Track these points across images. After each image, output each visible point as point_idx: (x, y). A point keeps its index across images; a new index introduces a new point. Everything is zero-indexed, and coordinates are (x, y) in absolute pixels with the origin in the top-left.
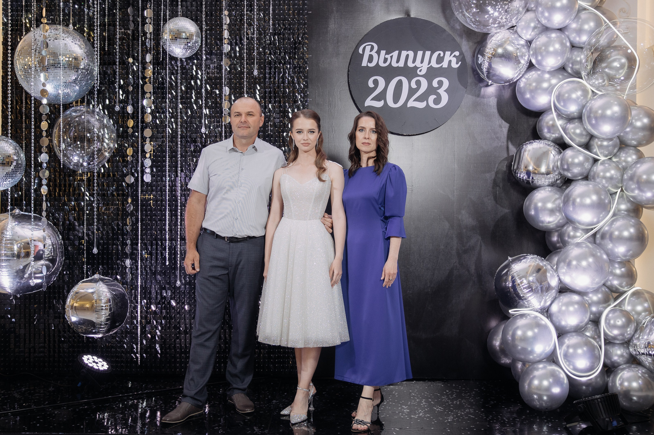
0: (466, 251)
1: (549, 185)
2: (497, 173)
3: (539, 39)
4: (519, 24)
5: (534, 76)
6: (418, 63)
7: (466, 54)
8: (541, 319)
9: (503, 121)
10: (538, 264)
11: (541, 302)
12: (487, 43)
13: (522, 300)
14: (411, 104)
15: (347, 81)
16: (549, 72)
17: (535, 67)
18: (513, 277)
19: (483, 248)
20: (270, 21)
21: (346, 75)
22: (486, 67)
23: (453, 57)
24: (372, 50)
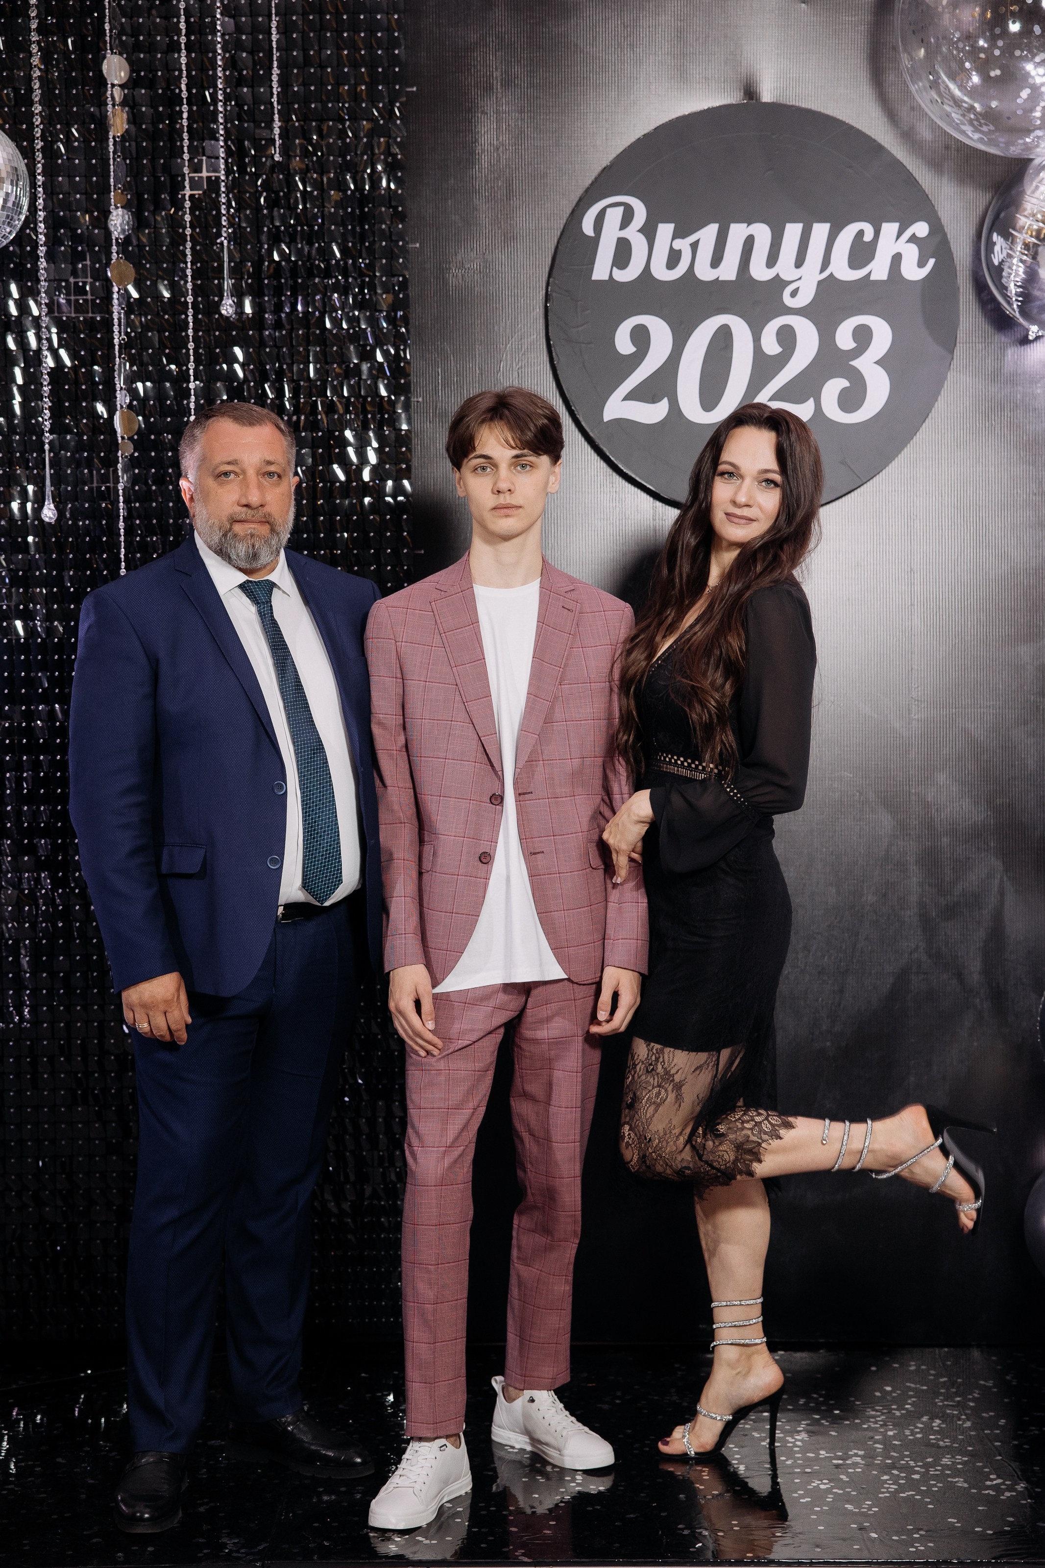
0: (951, 912)
6: (785, 267)
7: (952, 230)
15: (542, 333)
19: (1010, 898)
20: (273, 120)
21: (539, 311)
22: (1018, 279)
23: (908, 241)
24: (627, 220)
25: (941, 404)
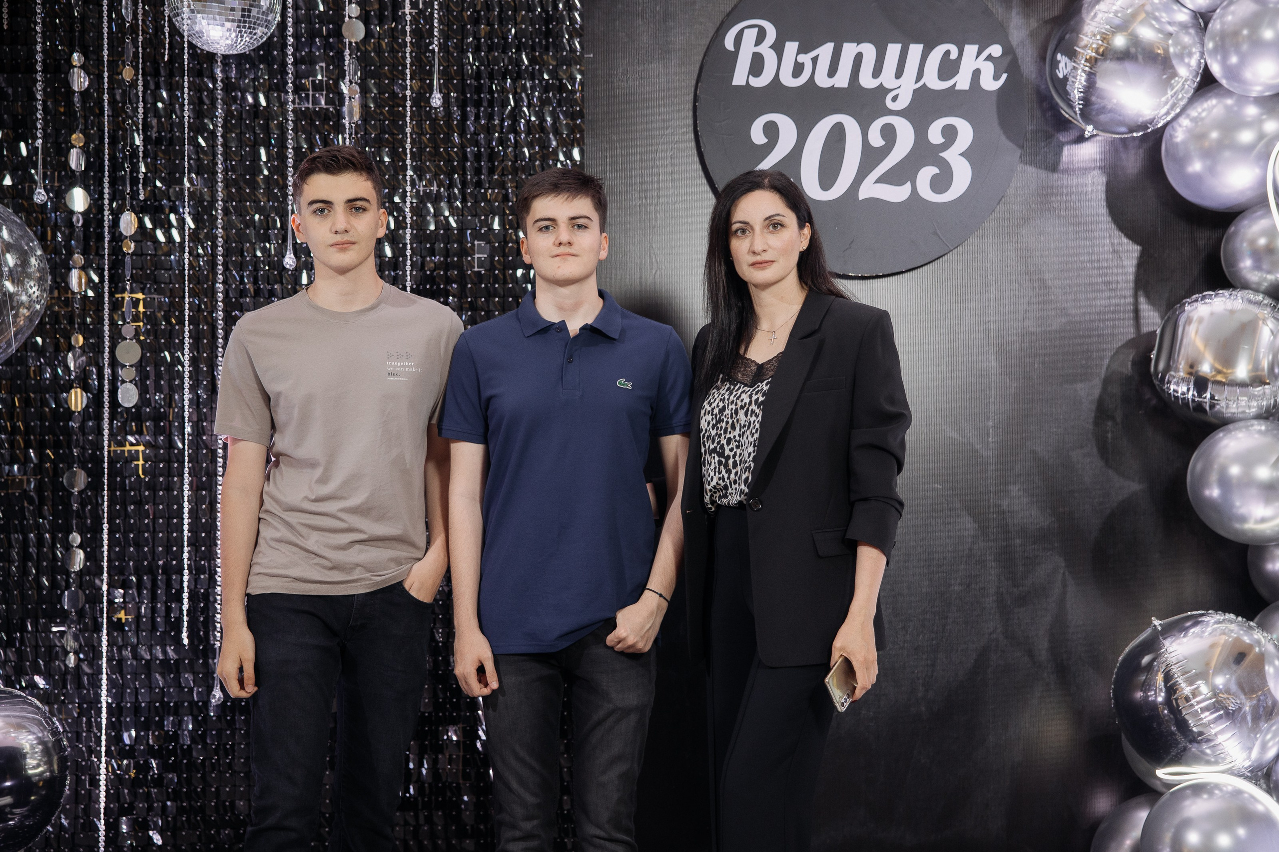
1: (1259, 417)
2: (1106, 382)
3: (1232, 8)
5: (1215, 111)
6: (887, 78)
7: (1020, 52)
8: (1252, 797)
9: (1123, 237)
10: (1238, 640)
11: (1250, 749)
12: (1081, 22)
13: (1199, 742)
14: (869, 190)
15: (691, 127)
16: (1260, 101)
17: (1220, 85)
18: (1168, 677)
19: (1072, 589)
21: (688, 109)
23: (985, 60)
24: (760, 38)
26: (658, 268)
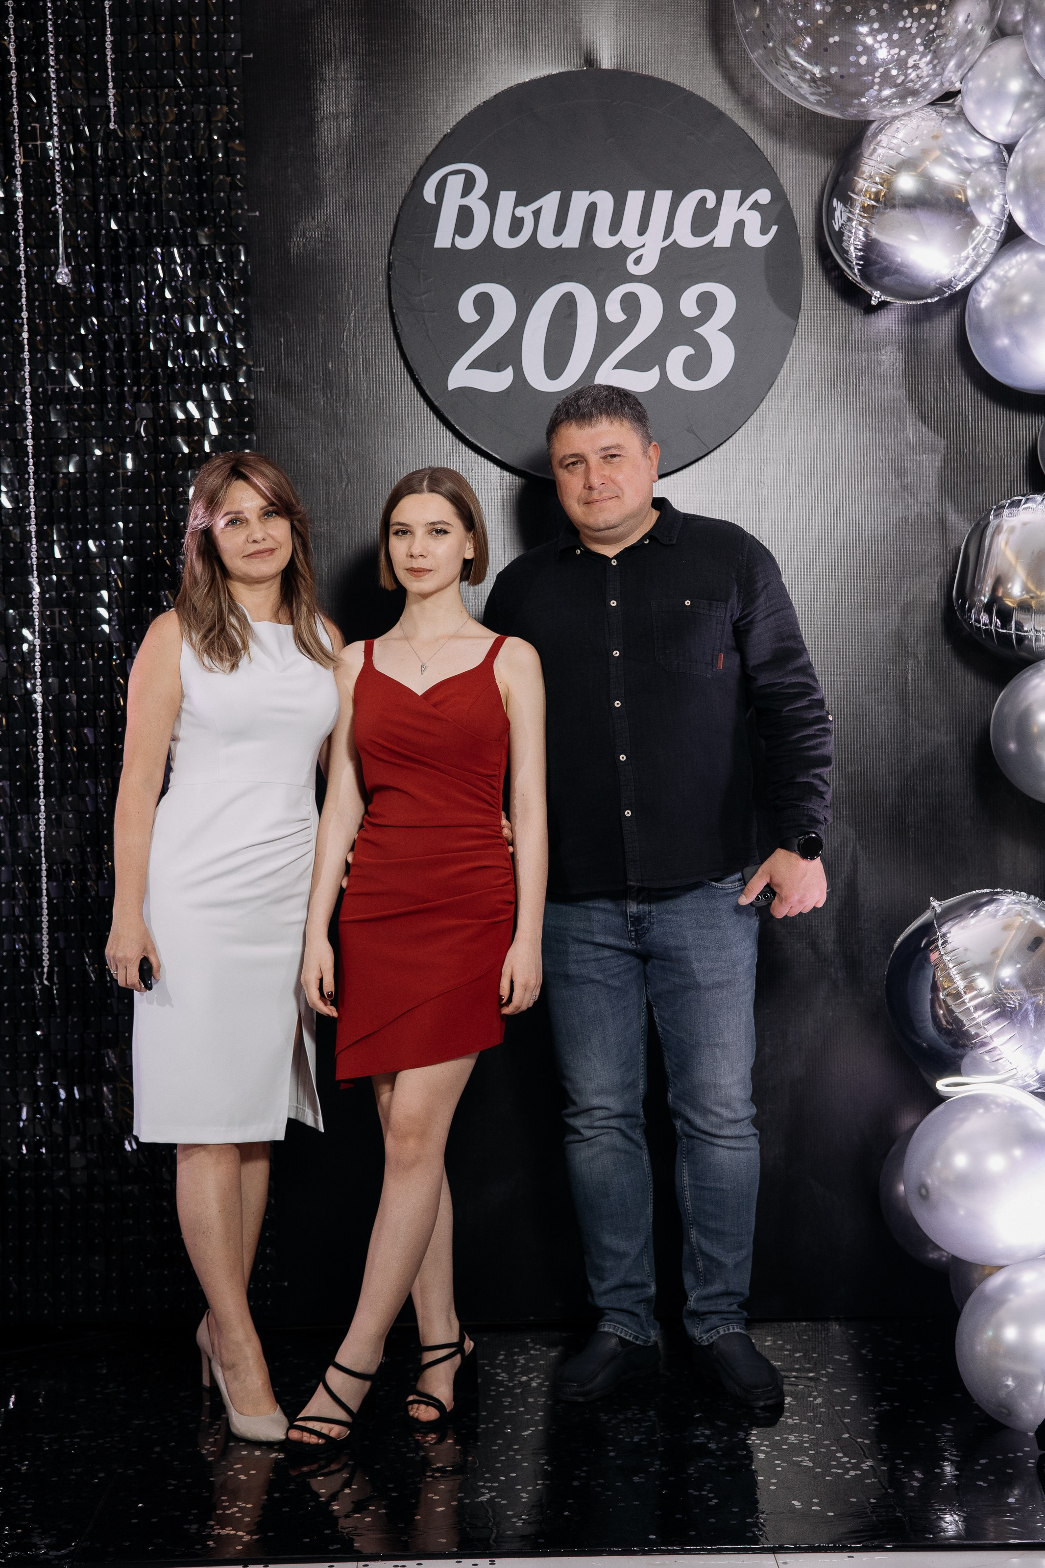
2: (906, 610)
3: (1038, 136)
4: (970, 84)
5: (1025, 267)
6: (628, 235)
9: (926, 431)
10: (1033, 923)
12: (859, 157)
13: (975, 1047)
14: (608, 377)
15: (386, 303)
17: (1028, 238)
19: (863, 866)
20: (107, 88)
21: (382, 279)
22: (859, 243)
23: (749, 209)
24: (468, 189)
25: (786, 374)
26: (349, 481)
